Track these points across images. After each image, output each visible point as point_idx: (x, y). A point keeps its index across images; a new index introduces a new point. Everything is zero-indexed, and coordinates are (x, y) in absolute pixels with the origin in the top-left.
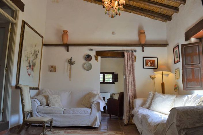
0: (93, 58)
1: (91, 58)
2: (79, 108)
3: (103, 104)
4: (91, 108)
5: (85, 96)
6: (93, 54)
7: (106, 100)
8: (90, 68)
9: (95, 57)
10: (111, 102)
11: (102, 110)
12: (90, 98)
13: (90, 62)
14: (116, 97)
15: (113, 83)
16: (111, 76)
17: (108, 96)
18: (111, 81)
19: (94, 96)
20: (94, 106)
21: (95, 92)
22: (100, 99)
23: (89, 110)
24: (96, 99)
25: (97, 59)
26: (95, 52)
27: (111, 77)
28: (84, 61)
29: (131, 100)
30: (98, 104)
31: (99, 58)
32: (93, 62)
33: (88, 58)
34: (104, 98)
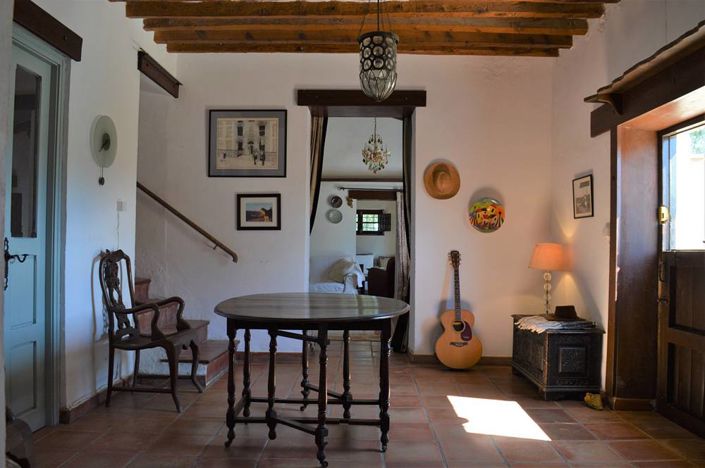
0: (345, 202)
1: (341, 203)
2: (326, 284)
3: (361, 278)
4: (343, 282)
5: (333, 265)
6: (343, 195)
7: (366, 272)
8: (338, 219)
9: (348, 199)
10: (373, 275)
11: (360, 285)
12: (343, 268)
13: (338, 209)
14: (384, 267)
15: (380, 233)
16: (376, 218)
17: (369, 263)
18: (377, 230)
19: (349, 265)
20: (349, 281)
21: (348, 260)
22: (356, 269)
23: (342, 286)
24: (351, 271)
25: (350, 204)
26: (346, 191)
27: (376, 220)
28: (329, 207)
29: (405, 272)
30: (355, 277)
31: (355, 201)
32: (344, 208)
33: (336, 201)
34: (362, 266)
